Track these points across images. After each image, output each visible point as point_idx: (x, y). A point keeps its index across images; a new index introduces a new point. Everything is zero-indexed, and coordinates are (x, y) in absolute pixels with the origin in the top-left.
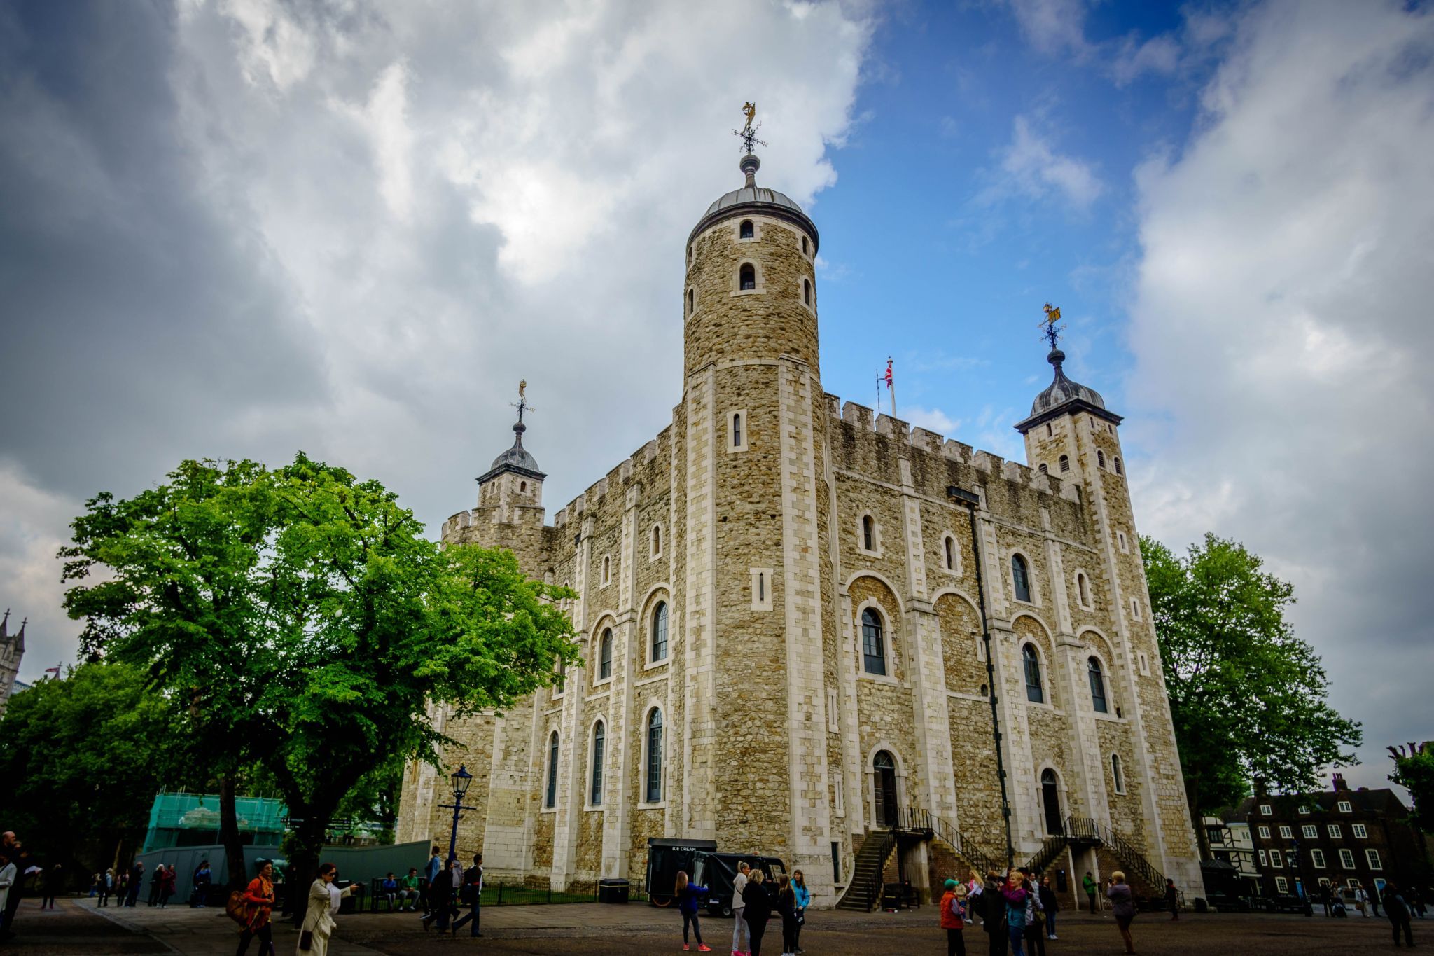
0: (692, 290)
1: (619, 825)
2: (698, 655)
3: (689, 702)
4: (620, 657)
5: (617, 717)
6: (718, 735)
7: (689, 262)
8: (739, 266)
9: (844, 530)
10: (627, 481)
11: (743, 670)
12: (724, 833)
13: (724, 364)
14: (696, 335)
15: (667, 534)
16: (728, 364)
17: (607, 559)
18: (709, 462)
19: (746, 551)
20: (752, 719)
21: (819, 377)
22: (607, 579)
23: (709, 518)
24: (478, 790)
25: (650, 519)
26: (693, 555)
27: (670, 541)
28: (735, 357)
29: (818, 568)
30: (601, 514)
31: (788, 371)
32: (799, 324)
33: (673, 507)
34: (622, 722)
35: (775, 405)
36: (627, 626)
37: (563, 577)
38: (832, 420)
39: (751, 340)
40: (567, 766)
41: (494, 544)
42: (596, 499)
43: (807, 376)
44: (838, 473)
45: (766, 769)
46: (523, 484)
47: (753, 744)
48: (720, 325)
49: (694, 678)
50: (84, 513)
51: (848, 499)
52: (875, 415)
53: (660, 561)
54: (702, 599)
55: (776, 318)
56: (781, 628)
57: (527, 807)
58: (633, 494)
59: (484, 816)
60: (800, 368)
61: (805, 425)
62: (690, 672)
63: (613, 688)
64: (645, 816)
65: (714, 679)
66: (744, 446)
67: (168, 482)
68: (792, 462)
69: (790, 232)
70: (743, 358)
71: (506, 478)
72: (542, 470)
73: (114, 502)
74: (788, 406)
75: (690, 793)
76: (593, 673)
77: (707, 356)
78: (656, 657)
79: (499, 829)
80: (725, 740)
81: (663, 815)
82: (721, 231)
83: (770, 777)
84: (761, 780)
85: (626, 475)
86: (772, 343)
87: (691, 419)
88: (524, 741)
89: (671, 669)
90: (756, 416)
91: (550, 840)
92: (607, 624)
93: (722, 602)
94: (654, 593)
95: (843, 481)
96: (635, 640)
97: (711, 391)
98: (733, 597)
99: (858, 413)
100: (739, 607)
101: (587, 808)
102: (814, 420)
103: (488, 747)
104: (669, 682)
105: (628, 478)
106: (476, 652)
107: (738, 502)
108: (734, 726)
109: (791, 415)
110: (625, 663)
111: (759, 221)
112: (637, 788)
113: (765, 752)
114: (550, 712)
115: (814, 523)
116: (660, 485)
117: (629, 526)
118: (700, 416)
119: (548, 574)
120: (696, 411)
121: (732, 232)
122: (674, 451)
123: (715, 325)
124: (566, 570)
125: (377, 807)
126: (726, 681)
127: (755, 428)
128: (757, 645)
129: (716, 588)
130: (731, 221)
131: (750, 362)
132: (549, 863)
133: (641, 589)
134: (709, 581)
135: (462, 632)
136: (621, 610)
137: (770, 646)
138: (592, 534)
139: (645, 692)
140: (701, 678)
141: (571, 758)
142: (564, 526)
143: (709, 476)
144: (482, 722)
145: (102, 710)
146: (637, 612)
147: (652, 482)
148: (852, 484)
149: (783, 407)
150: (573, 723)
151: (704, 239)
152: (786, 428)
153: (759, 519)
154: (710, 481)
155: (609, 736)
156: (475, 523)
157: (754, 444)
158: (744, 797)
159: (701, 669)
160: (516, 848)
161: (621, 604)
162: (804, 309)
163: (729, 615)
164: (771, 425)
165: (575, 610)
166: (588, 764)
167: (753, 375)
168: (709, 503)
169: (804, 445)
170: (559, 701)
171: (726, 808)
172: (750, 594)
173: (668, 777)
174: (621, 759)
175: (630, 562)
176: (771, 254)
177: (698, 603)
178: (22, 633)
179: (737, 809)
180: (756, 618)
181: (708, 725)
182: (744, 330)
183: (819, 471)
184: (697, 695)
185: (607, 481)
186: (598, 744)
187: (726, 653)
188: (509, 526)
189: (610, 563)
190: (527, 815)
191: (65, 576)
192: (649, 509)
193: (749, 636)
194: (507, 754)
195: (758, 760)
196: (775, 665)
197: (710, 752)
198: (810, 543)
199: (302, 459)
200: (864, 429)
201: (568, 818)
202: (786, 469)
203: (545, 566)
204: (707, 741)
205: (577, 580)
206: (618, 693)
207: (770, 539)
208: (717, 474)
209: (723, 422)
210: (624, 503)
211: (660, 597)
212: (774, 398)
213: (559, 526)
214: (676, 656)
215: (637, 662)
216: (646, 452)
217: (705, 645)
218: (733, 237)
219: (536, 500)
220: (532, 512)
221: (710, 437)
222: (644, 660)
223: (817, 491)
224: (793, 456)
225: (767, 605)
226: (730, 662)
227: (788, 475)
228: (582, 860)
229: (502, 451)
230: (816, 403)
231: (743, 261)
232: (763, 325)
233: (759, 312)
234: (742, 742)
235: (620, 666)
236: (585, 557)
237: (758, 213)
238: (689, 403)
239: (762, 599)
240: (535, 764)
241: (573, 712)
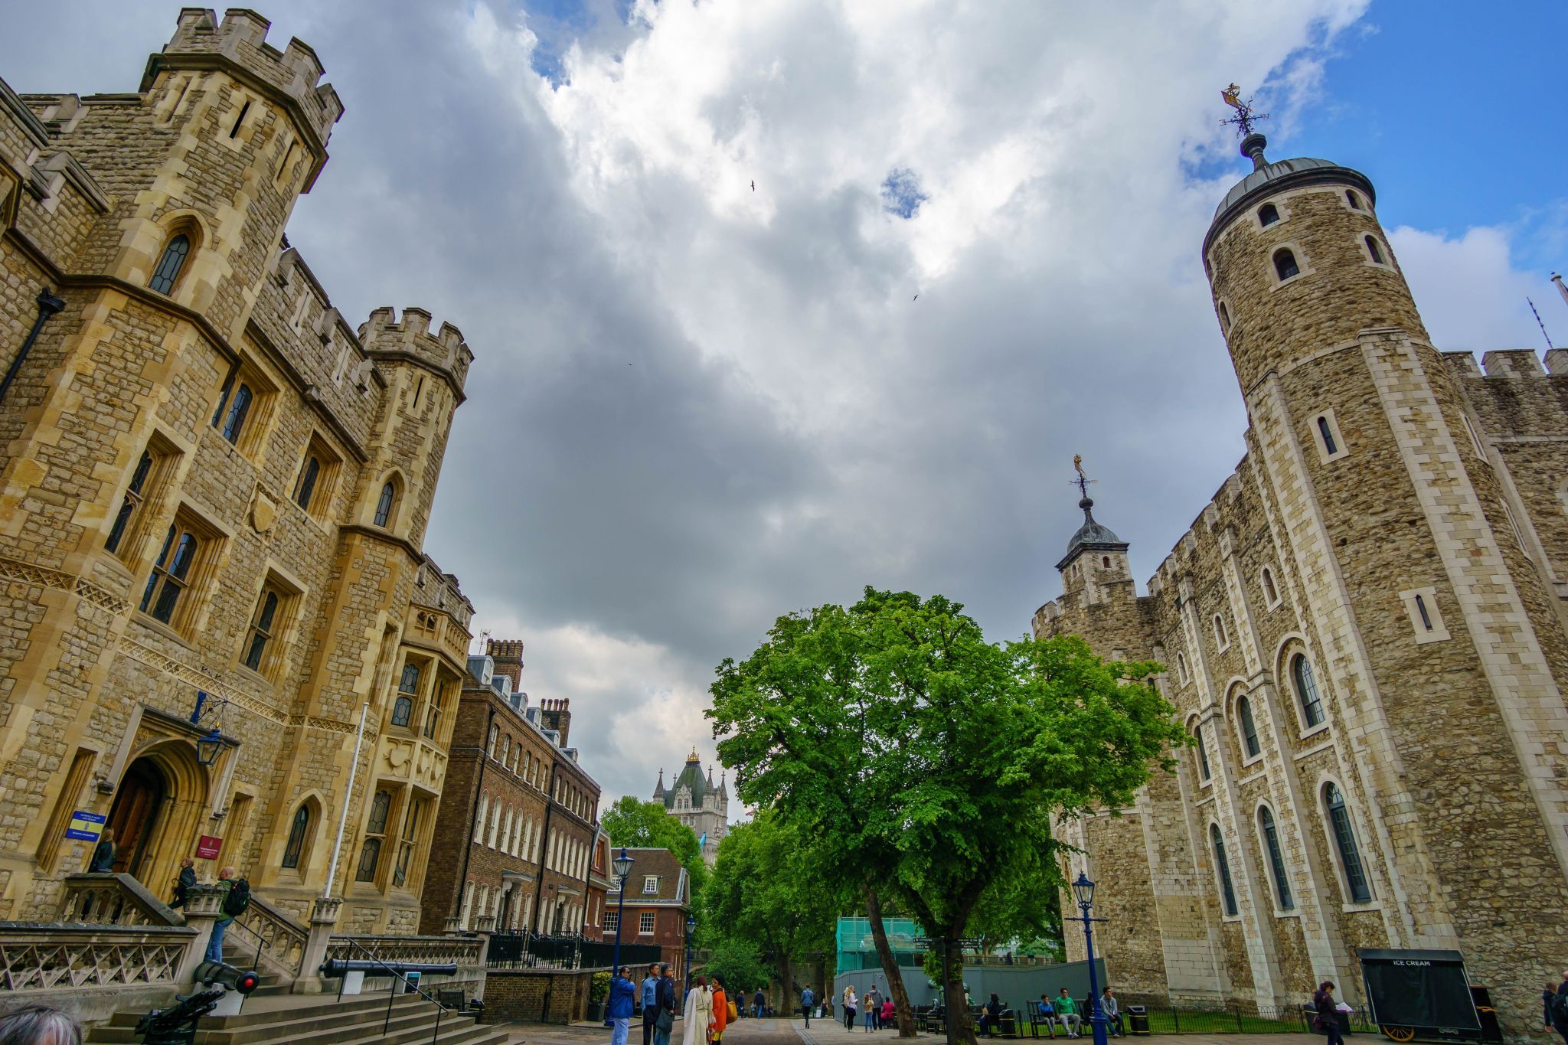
0: (1222, 304)
1: (1324, 933)
2: (1359, 711)
3: (1365, 772)
4: (1266, 727)
5: (1283, 799)
6: (1420, 810)
7: (1210, 276)
8: (1270, 256)
9: (1540, 513)
10: (1216, 528)
11: (1430, 721)
12: (1474, 940)
13: (1287, 367)
14: (1242, 348)
15: (1281, 576)
16: (1291, 366)
17: (1218, 619)
18: (1301, 482)
19: (1386, 573)
20: (1467, 784)
21: (1428, 338)
22: (1224, 641)
23: (1322, 544)
24: (1141, 898)
25: (1255, 563)
26: (1314, 593)
27: (1286, 583)
28: (1297, 355)
29: (1507, 572)
30: (1197, 571)
31: (1376, 347)
32: (1374, 289)
33: (1278, 542)
34: (1291, 805)
35: (1372, 390)
36: (1263, 691)
37: (1174, 650)
38: (1468, 383)
39: (1313, 329)
40: (1238, 864)
41: (1088, 629)
42: (1186, 555)
43: (1407, 343)
44: (1503, 444)
45: (1512, 849)
46: (1106, 560)
47: (1478, 817)
48: (1268, 327)
49: (1362, 741)
50: (717, 679)
51: (1531, 472)
52: (1541, 356)
53: (1281, 607)
54: (1343, 643)
55: (1339, 294)
56: (1471, 659)
57: (1205, 915)
58: (1226, 540)
59: (1156, 928)
60: (1393, 337)
61: (1424, 401)
62: (1354, 734)
63: (1267, 766)
64: (1357, 921)
65: (1392, 738)
66: (1342, 450)
67: (769, 639)
68: (1417, 451)
69: (1326, 194)
70: (1309, 353)
71: (1085, 558)
72: (1122, 540)
73: (736, 665)
74: (1390, 387)
75: (1402, 887)
76: (1240, 750)
77: (1262, 366)
78: (1311, 720)
79: (1178, 943)
80: (1432, 815)
81: (1381, 918)
82: (1236, 229)
83: (1523, 860)
84: (1509, 865)
85: (1213, 521)
86: (1343, 324)
87: (1264, 441)
88: (1180, 839)
89: (1334, 734)
90: (1348, 412)
91: (1243, 955)
92: (1239, 692)
93: (1371, 642)
94: (1286, 646)
95: (1515, 452)
96: (1279, 705)
97: (1278, 403)
98: (1386, 632)
99: (1509, 362)
100: (1398, 643)
101: (1277, 914)
102: (1436, 392)
103: (1139, 849)
104: (1337, 750)
105: (1216, 524)
106: (1053, 750)
107: (1356, 518)
108: (1440, 795)
109: (1399, 396)
110: (1273, 733)
111: (1279, 200)
112: (1336, 884)
113: (1503, 826)
114: (1202, 802)
115: (1479, 515)
116: (1255, 522)
117: (1232, 576)
118: (1274, 433)
119: (1155, 649)
120: (1268, 430)
121: (1251, 224)
122: (1259, 480)
123: (1261, 329)
124: (1176, 640)
125: (1047, 925)
126: (1409, 739)
127: (1351, 426)
128: (1441, 686)
129: (1358, 626)
130: (1246, 214)
131: (1319, 354)
132: (1249, 983)
133: (1268, 645)
134: (1346, 619)
135: (1039, 731)
136: (1251, 673)
137: (1461, 684)
138: (1192, 595)
139: (1310, 765)
140: (1372, 739)
141: (1240, 853)
142: (1160, 593)
143: (1306, 497)
144: (1126, 822)
145: (784, 845)
146: (1271, 673)
147: (1245, 521)
148: (1532, 451)
149: (1383, 390)
150: (1231, 812)
151: (1219, 246)
152: (1395, 414)
153: (1393, 531)
154: (1309, 502)
155: (1279, 823)
156: (1063, 612)
157: (1355, 444)
158: (1486, 889)
159: (1369, 729)
160: (1205, 965)
161: (1248, 666)
162: (1376, 269)
163: (1387, 655)
164: (1372, 416)
165: (1198, 683)
166: (1264, 859)
167: (1329, 368)
168: (1316, 528)
169: (1430, 425)
170: (1208, 788)
171: (1463, 905)
172: (1410, 624)
173: (1371, 869)
174: (1303, 851)
175: (1245, 616)
176: (1308, 228)
177: (1339, 649)
178: (723, 784)
179: (1482, 907)
180: (1428, 653)
181: (1402, 798)
182: (1300, 322)
183: (1466, 450)
184: (1373, 760)
185: (1193, 533)
186: (1270, 834)
187: (1398, 702)
188: (1099, 607)
189: (1223, 622)
190: (1207, 925)
191: (715, 733)
192: (1251, 551)
193: (1426, 677)
194: (1164, 855)
195: (1494, 838)
196: (1478, 708)
197: (1415, 833)
198: (1480, 543)
199: (870, 592)
200: (1526, 377)
201: (1257, 927)
202: (1413, 463)
203: (1150, 641)
204: (1407, 818)
205: (1191, 648)
206: (1276, 771)
207: (1417, 551)
208: (1317, 492)
209: (1305, 432)
210: (1220, 552)
211: (1294, 649)
212: (1367, 384)
213: (1155, 594)
214: (1336, 717)
215: (1289, 731)
216: (1228, 490)
217: (1365, 698)
218: (1253, 229)
219: (1125, 572)
220: (1120, 587)
221: (1293, 453)
222: (1297, 727)
223: (1470, 474)
224: (1418, 443)
225: (1440, 632)
226: (1407, 714)
227: (1417, 468)
228: (1292, 979)
229: (1075, 532)
230: (1431, 371)
231: (1274, 249)
232: (1323, 308)
233: (1313, 296)
234: (1459, 817)
235: (1268, 738)
236: (1191, 621)
237: (1276, 191)
238: (1256, 423)
239: (1429, 627)
240: (1200, 865)
241: (1228, 799)
